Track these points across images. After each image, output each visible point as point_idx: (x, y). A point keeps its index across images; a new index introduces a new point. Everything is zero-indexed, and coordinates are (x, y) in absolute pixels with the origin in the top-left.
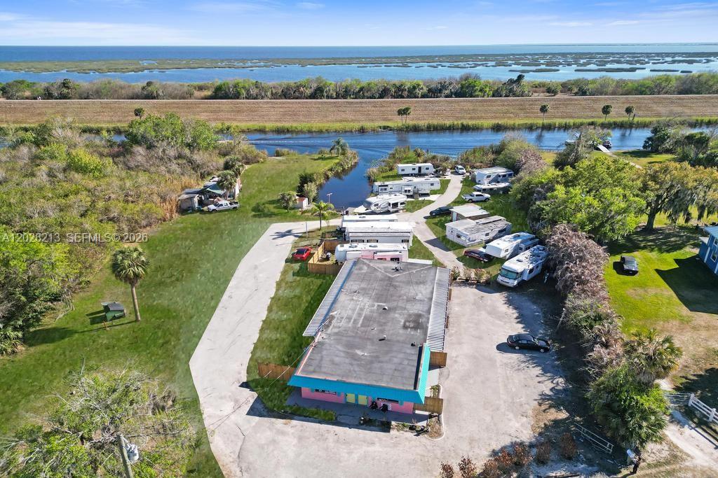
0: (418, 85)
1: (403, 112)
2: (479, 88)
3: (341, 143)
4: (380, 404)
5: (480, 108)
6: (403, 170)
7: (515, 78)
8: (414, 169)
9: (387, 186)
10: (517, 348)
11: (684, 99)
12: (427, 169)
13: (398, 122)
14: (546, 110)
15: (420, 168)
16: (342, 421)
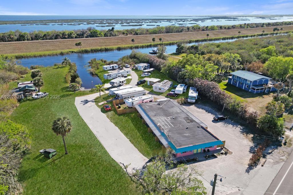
0: (73, 33)
1: (78, 44)
2: (99, 33)
3: (67, 60)
4: (206, 150)
5: (107, 41)
6: (106, 68)
7: (111, 29)
8: (111, 67)
9: (111, 75)
10: (219, 120)
11: (172, 35)
12: (116, 67)
13: (77, 49)
14: (134, 41)
15: (113, 67)
16: (200, 160)
